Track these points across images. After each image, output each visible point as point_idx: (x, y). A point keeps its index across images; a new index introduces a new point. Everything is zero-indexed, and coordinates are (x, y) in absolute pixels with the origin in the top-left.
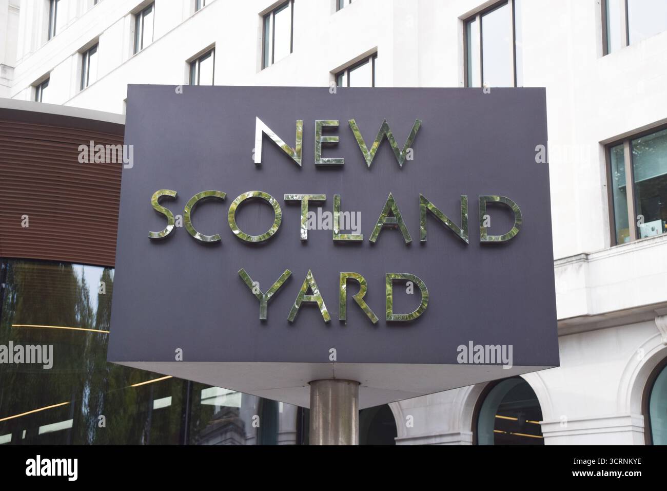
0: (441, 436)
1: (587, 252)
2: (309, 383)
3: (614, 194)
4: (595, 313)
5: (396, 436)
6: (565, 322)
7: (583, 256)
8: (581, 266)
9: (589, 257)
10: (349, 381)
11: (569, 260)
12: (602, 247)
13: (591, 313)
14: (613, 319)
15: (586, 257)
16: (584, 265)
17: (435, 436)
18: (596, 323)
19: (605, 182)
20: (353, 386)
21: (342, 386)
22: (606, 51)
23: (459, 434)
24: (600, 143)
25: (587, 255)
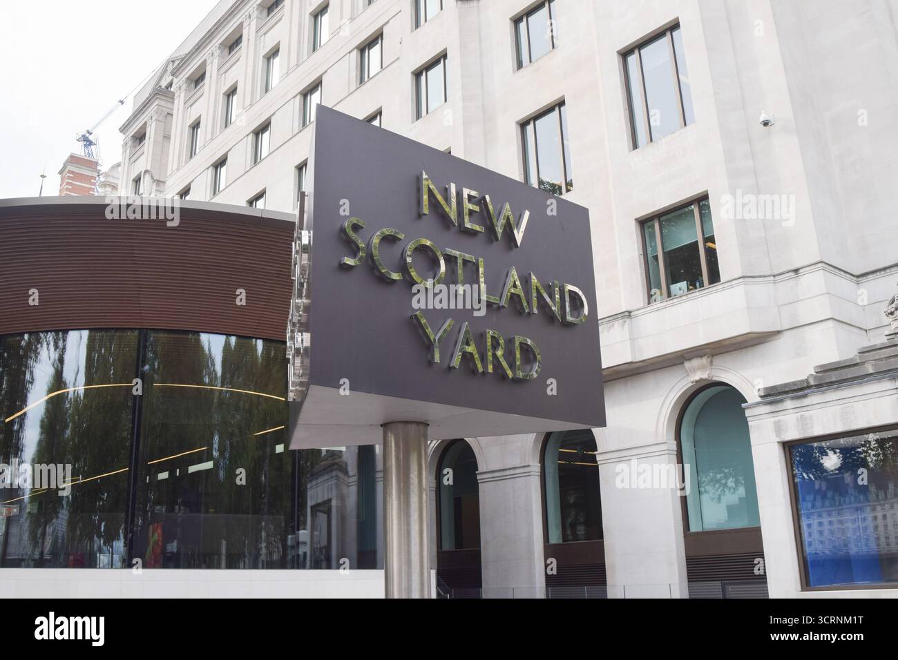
0: (514, 468)
1: (630, 309)
2: (382, 426)
3: (649, 262)
4: (638, 360)
5: (477, 470)
6: (613, 369)
7: (627, 313)
8: (625, 322)
9: (632, 314)
10: (418, 423)
11: (616, 317)
12: (641, 305)
13: (635, 361)
14: (652, 364)
15: (628, 315)
16: (628, 321)
17: (510, 469)
18: (638, 368)
19: (641, 252)
20: (421, 427)
21: (412, 428)
22: (635, 146)
23: (529, 466)
24: (636, 219)
25: (630, 312)
